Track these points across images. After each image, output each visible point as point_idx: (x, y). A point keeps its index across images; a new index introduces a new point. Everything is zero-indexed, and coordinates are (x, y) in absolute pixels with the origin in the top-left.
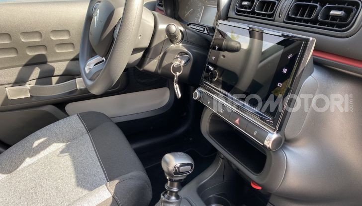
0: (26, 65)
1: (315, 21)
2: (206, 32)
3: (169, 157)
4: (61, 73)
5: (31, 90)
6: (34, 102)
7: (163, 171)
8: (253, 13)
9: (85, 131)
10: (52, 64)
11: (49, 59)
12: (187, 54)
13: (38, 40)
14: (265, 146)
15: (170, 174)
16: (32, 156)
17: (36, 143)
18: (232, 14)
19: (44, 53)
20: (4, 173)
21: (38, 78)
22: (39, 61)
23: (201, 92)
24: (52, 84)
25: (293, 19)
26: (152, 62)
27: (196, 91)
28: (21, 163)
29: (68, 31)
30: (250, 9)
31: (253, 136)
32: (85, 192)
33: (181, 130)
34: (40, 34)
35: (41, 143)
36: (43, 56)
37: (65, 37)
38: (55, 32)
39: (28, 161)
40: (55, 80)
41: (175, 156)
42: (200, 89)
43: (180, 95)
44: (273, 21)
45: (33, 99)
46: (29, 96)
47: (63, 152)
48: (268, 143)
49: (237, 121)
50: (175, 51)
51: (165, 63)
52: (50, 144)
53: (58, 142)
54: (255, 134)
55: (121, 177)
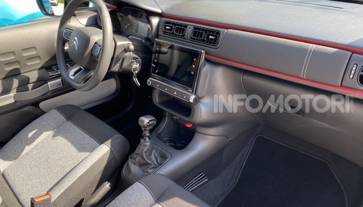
0: (4, 79)
1: (203, 40)
2: (143, 41)
3: (142, 118)
4: (35, 80)
5: (15, 97)
6: (18, 105)
7: (139, 126)
8: (173, 33)
9: (65, 120)
10: (25, 74)
11: (22, 71)
12: (137, 59)
13: (13, 57)
14: (190, 102)
15: (144, 127)
16: (30, 144)
17: (30, 135)
18: (161, 33)
19: (18, 67)
20: (11, 161)
21: (19, 87)
22: (15, 73)
23: (152, 81)
24: (29, 90)
25: (194, 39)
26: (116, 66)
27: (148, 80)
28: (22, 151)
29: (34, 48)
30: (171, 31)
31: (184, 98)
32: (87, 154)
33: (129, 108)
34: (13, 53)
35: (34, 134)
36: (17, 69)
37: (33, 53)
38: (25, 50)
39: (27, 149)
40: (30, 86)
41: (145, 117)
42: (151, 79)
43: (139, 84)
44: (185, 39)
45: (17, 104)
46: (14, 101)
47: (54, 136)
48: (191, 101)
49: (175, 93)
50: (129, 58)
51: (125, 65)
52: (41, 134)
53: (46, 131)
54: (185, 97)
55: (113, 137)
